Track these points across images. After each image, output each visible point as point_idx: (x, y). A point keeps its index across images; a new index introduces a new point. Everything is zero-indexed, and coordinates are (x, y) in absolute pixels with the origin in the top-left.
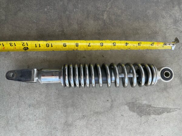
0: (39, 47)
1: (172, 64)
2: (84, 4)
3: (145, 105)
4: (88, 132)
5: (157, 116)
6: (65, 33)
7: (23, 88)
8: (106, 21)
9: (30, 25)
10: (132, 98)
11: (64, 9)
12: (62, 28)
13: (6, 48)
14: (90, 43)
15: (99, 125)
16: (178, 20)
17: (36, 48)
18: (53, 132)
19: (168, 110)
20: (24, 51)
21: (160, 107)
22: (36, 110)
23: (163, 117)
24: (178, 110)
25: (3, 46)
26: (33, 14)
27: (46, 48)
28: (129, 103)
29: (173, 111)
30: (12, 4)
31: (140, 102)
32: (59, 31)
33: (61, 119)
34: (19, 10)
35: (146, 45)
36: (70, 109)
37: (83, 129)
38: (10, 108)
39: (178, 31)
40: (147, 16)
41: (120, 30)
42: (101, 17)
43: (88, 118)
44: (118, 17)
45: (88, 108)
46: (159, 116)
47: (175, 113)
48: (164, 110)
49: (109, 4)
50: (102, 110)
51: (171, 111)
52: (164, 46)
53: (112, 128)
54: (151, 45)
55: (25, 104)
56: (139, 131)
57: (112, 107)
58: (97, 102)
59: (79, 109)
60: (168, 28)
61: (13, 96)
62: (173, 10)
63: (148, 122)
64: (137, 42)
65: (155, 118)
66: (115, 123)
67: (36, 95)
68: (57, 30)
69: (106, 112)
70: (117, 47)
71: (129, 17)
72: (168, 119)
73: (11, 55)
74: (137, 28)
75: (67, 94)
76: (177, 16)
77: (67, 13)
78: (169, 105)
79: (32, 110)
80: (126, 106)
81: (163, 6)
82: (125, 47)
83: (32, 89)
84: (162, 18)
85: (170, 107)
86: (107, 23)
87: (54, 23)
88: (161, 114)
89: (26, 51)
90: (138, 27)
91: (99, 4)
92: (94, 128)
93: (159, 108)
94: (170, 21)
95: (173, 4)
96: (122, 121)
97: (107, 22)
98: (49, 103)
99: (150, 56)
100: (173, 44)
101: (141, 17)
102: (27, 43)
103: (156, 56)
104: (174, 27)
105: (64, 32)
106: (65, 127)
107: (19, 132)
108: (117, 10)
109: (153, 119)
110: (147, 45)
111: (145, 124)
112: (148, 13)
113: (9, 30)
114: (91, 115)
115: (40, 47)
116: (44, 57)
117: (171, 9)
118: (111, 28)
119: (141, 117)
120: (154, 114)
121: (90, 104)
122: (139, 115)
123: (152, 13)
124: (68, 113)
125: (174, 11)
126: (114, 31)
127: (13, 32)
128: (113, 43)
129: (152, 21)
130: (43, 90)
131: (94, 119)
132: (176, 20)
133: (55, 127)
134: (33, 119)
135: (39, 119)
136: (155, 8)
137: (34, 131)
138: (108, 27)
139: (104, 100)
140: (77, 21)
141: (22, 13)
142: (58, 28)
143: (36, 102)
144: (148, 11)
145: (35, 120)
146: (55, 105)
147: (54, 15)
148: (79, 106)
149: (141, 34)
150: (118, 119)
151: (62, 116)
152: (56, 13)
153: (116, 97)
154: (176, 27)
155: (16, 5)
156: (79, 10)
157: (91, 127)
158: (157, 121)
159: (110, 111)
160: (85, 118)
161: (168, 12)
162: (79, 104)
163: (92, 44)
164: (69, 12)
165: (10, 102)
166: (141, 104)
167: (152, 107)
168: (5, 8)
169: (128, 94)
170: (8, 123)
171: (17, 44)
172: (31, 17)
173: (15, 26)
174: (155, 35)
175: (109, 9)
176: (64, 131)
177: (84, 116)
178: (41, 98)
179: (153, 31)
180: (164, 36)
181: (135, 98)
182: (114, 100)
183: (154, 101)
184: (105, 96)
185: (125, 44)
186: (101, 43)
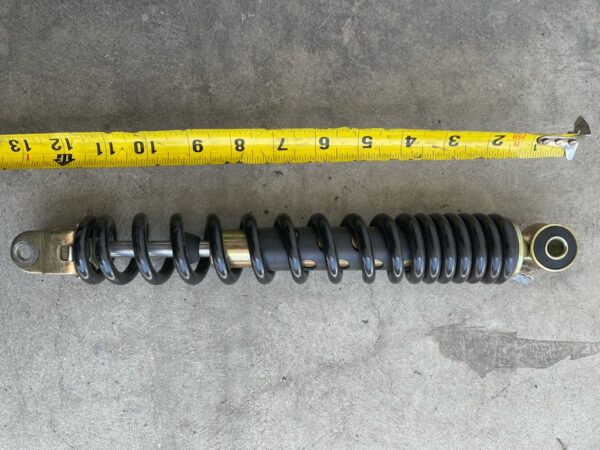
0: (109, 153)
1: (581, 189)
3: (496, 335)
4: (301, 436)
5: (536, 371)
6: (211, 95)
7: (74, 288)
8: (350, 52)
10: (450, 310)
11: (208, 14)
12: (202, 77)
14: (283, 140)
15: (337, 410)
16: (594, 41)
17: (100, 158)
18: (181, 437)
19: (576, 348)
20: (59, 166)
21: (549, 338)
22: (120, 362)
23: (559, 372)
26: (104, 35)
27: (134, 156)
28: (441, 329)
29: (593, 353)
31: (478, 324)
32: (192, 90)
33: (208, 391)
34: (56, 23)
35: (475, 143)
36: (236, 357)
37: (283, 423)
38: (30, 357)
39: (595, 79)
40: (489, 30)
41: (397, 80)
42: (334, 36)
43: (300, 384)
44: (390, 34)
45: (299, 350)
46: (546, 372)
47: (597, 358)
48: (560, 349)
50: (348, 357)
51: (584, 352)
52: (538, 146)
53: (384, 417)
54: (494, 143)
55: (80, 341)
56: (479, 427)
57: (380, 343)
58: (328, 329)
59: (268, 356)
60: (560, 68)
61: (38, 318)
62: (576, 8)
63: (509, 394)
64: (445, 132)
65: (531, 378)
66: (393, 399)
67: (119, 309)
68: (186, 86)
69: (361, 364)
70: (377, 153)
71: (429, 35)
72: (577, 380)
74: (458, 71)
75: (224, 305)
76: (590, 27)
77: (216, 28)
78: (578, 332)
79: (106, 362)
80: (430, 338)
84: (541, 38)
85: (582, 338)
86: (353, 56)
87: (175, 61)
88: (551, 364)
89: (66, 166)
90: (460, 66)
92: (320, 420)
93: (544, 344)
94: (566, 45)
96: (417, 392)
97: (356, 53)
98: (163, 338)
101: (470, 32)
102: (67, 140)
104: (582, 64)
105: (210, 91)
106: (222, 418)
107: (63, 441)
108: (387, 10)
109: (525, 381)
110: (481, 144)
111: (497, 402)
112: (493, 17)
114: (308, 374)
115: (112, 152)
117: (567, 5)
118: (370, 75)
119: (482, 375)
120: (527, 364)
121: (306, 336)
122: (475, 369)
123: (503, 18)
124: (230, 369)
125: (577, 10)
126: (379, 83)
127: (36, 96)
128: (364, 138)
129: (507, 47)
131: (322, 387)
132: (587, 41)
133: (186, 419)
134: (111, 395)
135: (131, 393)
136: (514, 1)
137: (115, 435)
138: (359, 72)
139: (354, 322)
140: (251, 55)
141: (64, 33)
142: (189, 78)
143: (117, 333)
144: (492, 12)
145: (118, 399)
146: (186, 342)
147: (172, 36)
148: (268, 344)
149: (469, 90)
150: (403, 384)
151: (209, 383)
152: (181, 28)
153: (395, 310)
154: (588, 64)
155: (45, 5)
156: (258, 16)
157: (310, 416)
158: (538, 390)
159: (373, 359)
160: (288, 385)
161: (559, 14)
162: (267, 336)
163: (289, 143)
164: (224, 24)
165: (30, 337)
166: (482, 332)
167: (521, 341)
168: (6, 17)
169: (436, 299)
170: (22, 411)
171: (35, 144)
172: (95, 43)
173: (42, 76)
174: (520, 92)
175: (360, 8)
176: (218, 433)
177: (284, 378)
178: (135, 319)
179: (513, 80)
180: (549, 95)
181: (459, 310)
182: (386, 321)
183: (526, 321)
184: (354, 305)
185: (405, 141)
186: (322, 139)
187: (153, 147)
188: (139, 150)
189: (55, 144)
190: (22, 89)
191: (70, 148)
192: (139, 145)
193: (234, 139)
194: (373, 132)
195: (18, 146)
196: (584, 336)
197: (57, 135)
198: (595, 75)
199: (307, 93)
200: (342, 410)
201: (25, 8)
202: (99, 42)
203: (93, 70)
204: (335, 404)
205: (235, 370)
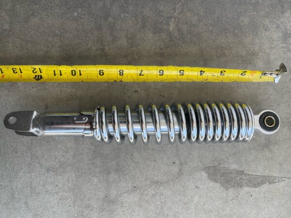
0: (59, 75)
1: (279, 105)
2: (137, 5)
3: (235, 172)
4: (141, 214)
5: (252, 189)
6: (106, 53)
8: (173, 35)
10: (214, 159)
11: (106, 14)
12: (102, 44)
13: (6, 77)
14: (142, 71)
15: (159, 203)
16: (290, 34)
17: (55, 77)
18: (86, 212)
19: (271, 180)
20: (36, 81)
21: (259, 174)
22: (59, 177)
23: (263, 190)
24: (287, 180)
25: (2, 73)
26: (56, 22)
27: (71, 77)
28: (209, 167)
29: (279, 181)
30: (21, 4)
31: (226, 166)
32: (97, 50)
33: (99, 192)
34: (33, 15)
35: (232, 75)
36: (113, 176)
37: (133, 208)
38: (17, 172)
39: (289, 52)
40: (240, 27)
41: (195, 49)
42: (165, 27)
43: (142, 190)
44: (192, 27)
45: (142, 175)
46: (257, 189)
47: (282, 184)
48: (264, 179)
49: (178, 6)
50: (165, 179)
51: (275, 181)
52: (262, 76)
53: (180, 207)
54: (242, 74)
55: (40, 166)
56: (224, 213)
57: (180, 173)
58: (156, 166)
59: (128, 177)
60: (273, 46)
61: (21, 155)
63: (239, 199)
64: (218, 69)
65: (250, 192)
66: (185, 199)
67: (59, 152)
68: (94, 48)
69: (171, 182)
70: (186, 78)
71: (211, 28)
72: (271, 194)
73: (19, 87)
74: (224, 46)
75: (108, 152)
76: (288, 27)
77: (109, 20)
78: (273, 172)
79: (52, 176)
80: (203, 171)
81: (267, 10)
82: (200, 77)
83: (53, 144)
84: (265, 31)
85: (275, 174)
86: (174, 37)
87: (89, 36)
88: (259, 186)
89: (39, 81)
90: (225, 44)
91: (162, 6)
92: (151, 207)
93: (257, 177)
94: (276, 35)
95: (283, 7)
96: (196, 196)
97: (175, 35)
98: (79, 166)
99: (244, 91)
100: (277, 75)
101: (231, 27)
102: (40, 69)
103: (254, 91)
104: (283, 45)
105: (105, 51)
106: (106, 204)
107: (31, 212)
108: (192, 15)
109: (247, 193)
110: (235, 75)
111: (233, 202)
112: (242, 21)
113: (15, 47)
114: (146, 186)
115: (61, 75)
116: (71, 92)
117: (278, 16)
118: (182, 46)
119: (227, 189)
120: (248, 186)
121: (146, 168)
122: (223, 187)
123: (247, 21)
124: (110, 182)
125: (283, 19)
126: (186, 50)
127: (22, 50)
128: (180, 71)
129: (248, 35)
130: (69, 145)
131: (152, 192)
132: (286, 34)
133: (88, 204)
134: (54, 192)
135: (64, 191)
136: (253, 13)
137: (55, 210)
138: (177, 45)
139: (169, 163)
140: (126, 34)
141: (37, 20)
142: (96, 44)
143: (58, 164)
144: (242, 18)
145: (57, 193)
146: (90, 169)
147: (88, 23)
148: (128, 171)
149: (229, 55)
150: (190, 192)
151: (100, 188)
152: (92, 19)
153: (188, 158)
154: (286, 45)
155: (27, 5)
156: (130, 16)
157: (146, 205)
158: (252, 197)
159: (177, 180)
160: (136, 190)
161: (274, 20)
162: (128, 167)
163: (145, 72)
164: (113, 18)
165: (17, 163)
166: (228, 169)
167: (245, 175)
168: (9, 11)
169: (208, 153)
170: (13, 197)
171: (25, 70)
172: (51, 25)
173: (26, 40)
174: (253, 57)
175: (179, 14)
176: (103, 211)
177: (135, 187)
178: (66, 157)
179: (250, 52)
180: (267, 60)
181: (218, 159)
182: (183, 163)
183: (249, 165)
184: (169, 155)
185: (200, 73)
186: (160, 71)
187: (80, 73)
188: (74, 74)
189: (34, 70)
190: (16, 46)
191: (41, 72)
192: (73, 72)
193: (118, 70)
194: (185, 68)
195: (16, 71)
197: (35, 66)
198: (289, 50)
200: (161, 203)
201: (18, 6)
202: (53, 25)
203: (50, 38)
204: (158, 200)
205: (112, 182)
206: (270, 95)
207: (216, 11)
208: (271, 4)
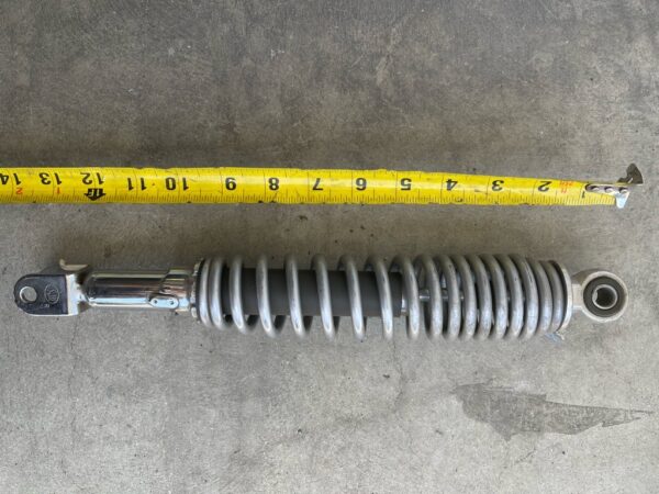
0: (140, 188)
1: (623, 247)
2: (304, 30)
3: (524, 397)
4: (314, 491)
5: (565, 436)
6: (236, 134)
7: (90, 327)
8: (383, 93)
9: (116, 105)
10: (476, 368)
11: (236, 49)
12: (228, 115)
13: (26, 192)
14: (318, 180)
15: (353, 466)
16: (647, 87)
17: (130, 193)
18: (192, 485)
19: (607, 418)
20: (90, 201)
21: (580, 403)
22: (133, 406)
23: (589, 439)
24: (645, 418)
25: (18, 183)
26: (128, 69)
27: (165, 192)
28: (466, 387)
29: (628, 421)
30: (55, 31)
31: (505, 385)
32: (216, 128)
33: (222, 439)
34: (80, 53)
35: (519, 189)
36: (251, 406)
37: (296, 476)
38: (44, 396)
39: (646, 129)
40: (533, 74)
41: (431, 124)
42: (367, 76)
43: (316, 437)
44: (426, 75)
45: (316, 402)
46: (575, 438)
47: (632, 426)
48: (592, 414)
49: (394, 30)
50: (367, 412)
51: (617, 419)
52: (586, 193)
53: (402, 476)
54: (540, 188)
55: (94, 383)
57: (402, 399)
58: (348, 383)
59: (284, 407)
60: (608, 116)
61: (53, 357)
62: (629, 51)
63: (534, 460)
64: (488, 177)
65: (559, 444)
66: (411, 458)
67: (135, 351)
68: (210, 124)
69: (380, 420)
70: (416, 195)
71: (467, 78)
72: (608, 448)
73: (48, 210)
74: (497, 116)
75: (241, 353)
76: (644, 73)
77: (244, 64)
78: (612, 398)
79: (119, 405)
80: (453, 396)
81: (594, 35)
82: (446, 194)
83: (120, 333)
84: (589, 82)
85: (616, 405)
86: (386, 98)
87: (201, 97)
88: (581, 431)
89: (96, 201)
90: (500, 112)
91: (360, 31)
92: (335, 476)
93: (575, 409)
94: (617, 91)
95: (630, 27)
96: (438, 452)
97: (389, 94)
98: (177, 383)
99: (543, 217)
100: (621, 189)
101: (512, 75)
102: (98, 175)
103: (565, 216)
104: (633, 112)
105: (235, 129)
106: (235, 468)
107: (74, 482)
108: (425, 50)
109: (553, 447)
110: (526, 190)
111: (521, 467)
112: (538, 60)
114: (325, 427)
115: (143, 188)
116: (161, 219)
117: (621, 48)
118: (403, 118)
119: (508, 438)
120: (555, 429)
121: (324, 389)
122: (499, 431)
123: (549, 61)
124: (245, 419)
125: (631, 54)
126: (412, 127)
127: (57, 130)
128: (403, 180)
129: (551, 92)
130: (156, 335)
131: (339, 442)
132: (640, 88)
133: (198, 467)
134: (123, 439)
135: (143, 438)
136: (562, 43)
137: (125, 479)
138: (392, 114)
139: (375, 377)
140: (279, 92)
141: (88, 64)
142: (215, 115)
143: (131, 377)
144: (537, 55)
145: (130, 443)
146: (201, 389)
147: (199, 71)
148: (285, 395)
149: (509, 137)
150: (424, 443)
151: (223, 431)
152: (208, 62)
153: (418, 366)
154: (640, 113)
155: (68, 34)
156: (288, 53)
157: (325, 470)
158: (566, 456)
159: (393, 416)
160: (303, 438)
161: (611, 57)
162: (284, 387)
163: (325, 183)
164: (252, 60)
165: (43, 375)
166: (508, 392)
167: (549, 404)
168: (28, 45)
169: (462, 356)
170: (34, 451)
171: (66, 177)
172: (119, 76)
173: (64, 109)
174: (562, 141)
175: (396, 47)
176: (229, 483)
177: (300, 431)
178: (150, 363)
179: (555, 129)
180: (594, 145)
181: (486, 369)
182: (408, 377)
183: (557, 384)
184: (376, 359)
185: (446, 184)
186: (358, 180)
187: (185, 184)
188: (171, 186)
189: (86, 178)
190: (43, 121)
191: (101, 182)
192: (170, 181)
193: (268, 178)
194: (412, 175)
195: (49, 179)
196: (618, 403)
197: (88, 170)
198: (646, 124)
199: (336, 136)
200: (358, 466)
201: (48, 36)
202: (123, 75)
204: (351, 460)
205: (250, 420)
206: (604, 224)
207: (479, 41)
208: (605, 21)
